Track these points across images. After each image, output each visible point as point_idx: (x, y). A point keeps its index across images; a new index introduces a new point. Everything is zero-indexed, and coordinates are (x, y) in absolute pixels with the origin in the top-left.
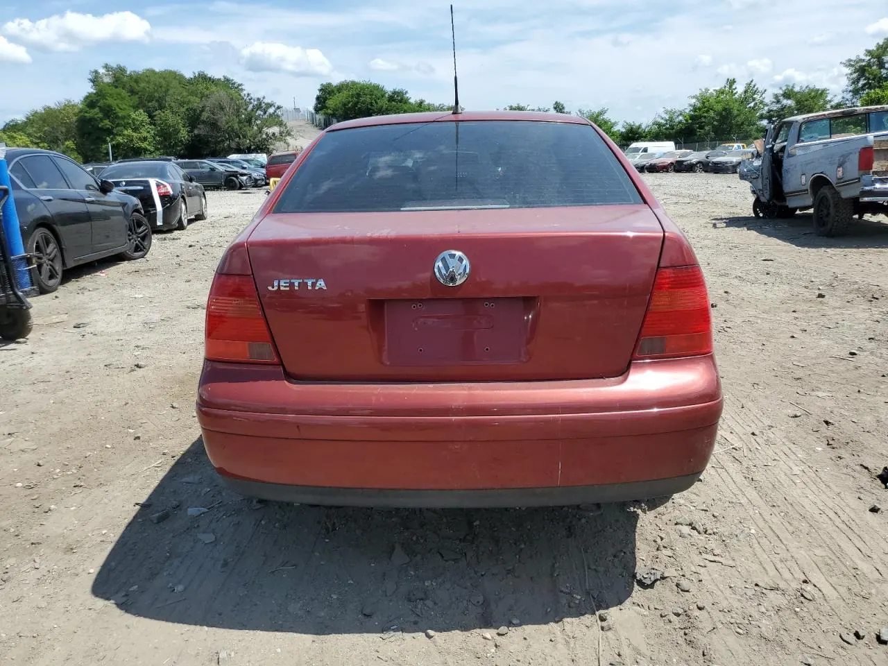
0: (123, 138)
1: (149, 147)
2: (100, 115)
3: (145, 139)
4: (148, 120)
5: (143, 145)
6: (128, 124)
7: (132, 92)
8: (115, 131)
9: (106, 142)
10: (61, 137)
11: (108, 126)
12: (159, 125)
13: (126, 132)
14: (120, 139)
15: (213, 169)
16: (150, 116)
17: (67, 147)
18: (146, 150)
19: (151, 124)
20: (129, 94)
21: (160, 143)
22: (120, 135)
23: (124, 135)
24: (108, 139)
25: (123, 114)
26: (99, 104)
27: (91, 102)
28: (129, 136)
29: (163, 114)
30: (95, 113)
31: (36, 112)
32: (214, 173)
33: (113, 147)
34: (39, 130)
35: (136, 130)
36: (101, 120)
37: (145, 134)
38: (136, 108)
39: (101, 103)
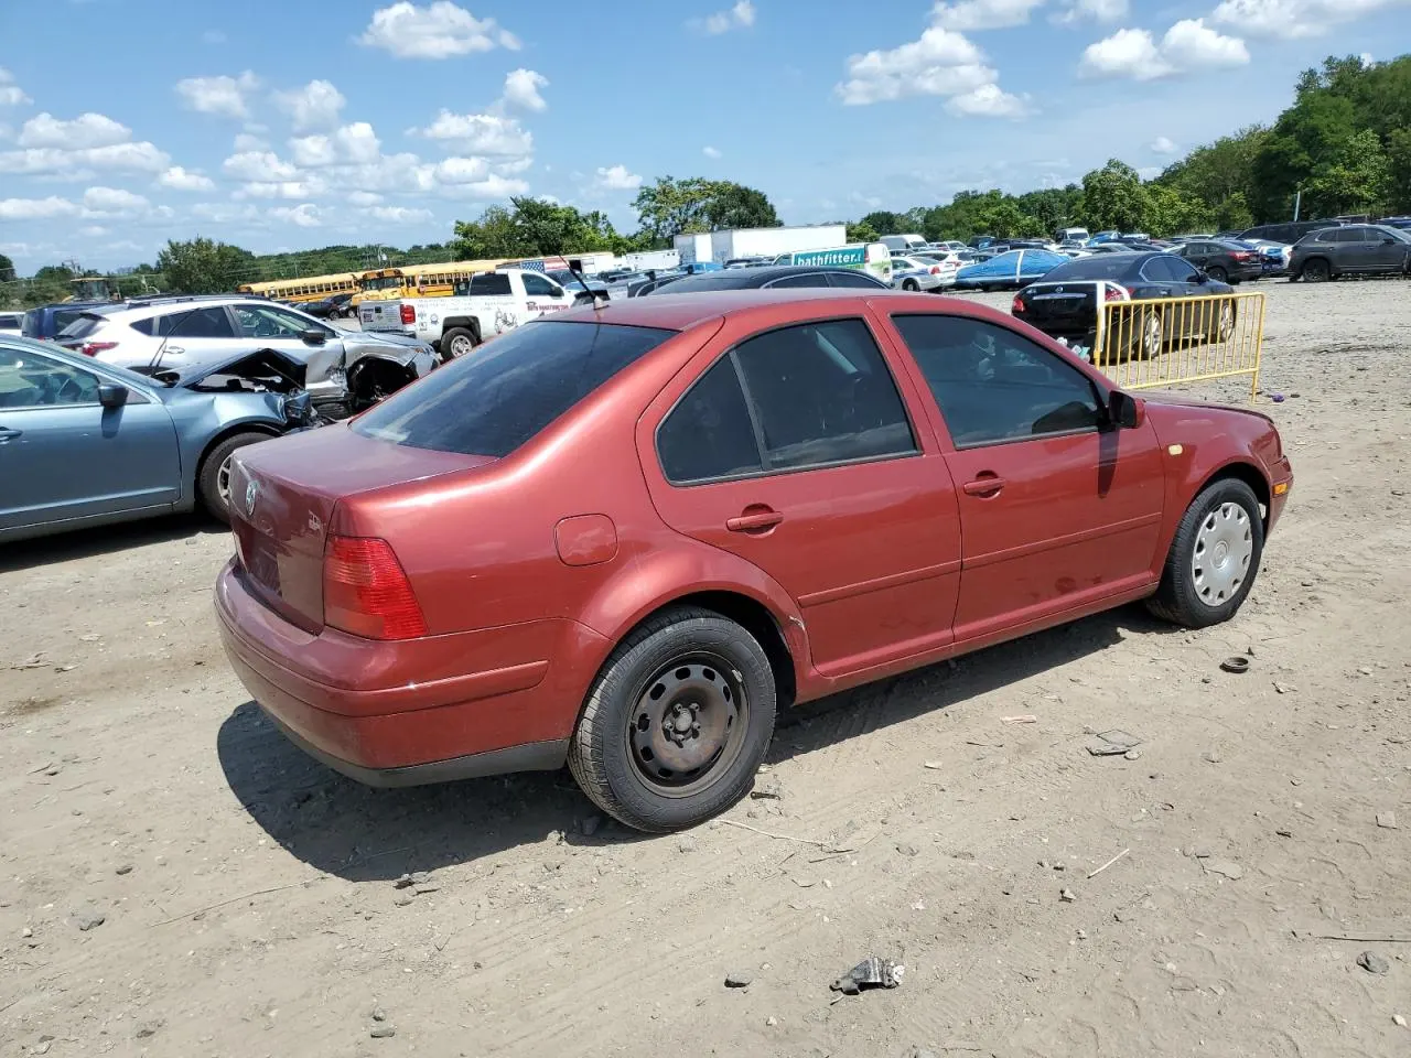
0: (1325, 182)
1: (1366, 195)
2: (1295, 146)
3: (1365, 179)
4: (1377, 146)
5: (1357, 191)
6: (1341, 155)
7: (1363, 100)
8: (1313, 171)
9: (1293, 190)
10: (1230, 185)
11: (1304, 163)
12: (1393, 154)
13: (1332, 171)
14: (1318, 184)
15: (1390, 241)
16: (1384, 140)
17: (1234, 202)
18: (1359, 199)
19: (1381, 152)
20: (1355, 104)
21: (1389, 185)
22: (1321, 176)
23: (1328, 176)
24: (1299, 184)
25: (1335, 140)
26: (1297, 128)
27: (1287, 125)
28: (1336, 177)
29: (1403, 135)
30: (1291, 142)
31: (1203, 150)
32: (1391, 249)
33: (1305, 197)
34: (1200, 177)
35: (1352, 165)
36: (1297, 152)
37: (1365, 172)
38: (1360, 127)
39: (1300, 126)
